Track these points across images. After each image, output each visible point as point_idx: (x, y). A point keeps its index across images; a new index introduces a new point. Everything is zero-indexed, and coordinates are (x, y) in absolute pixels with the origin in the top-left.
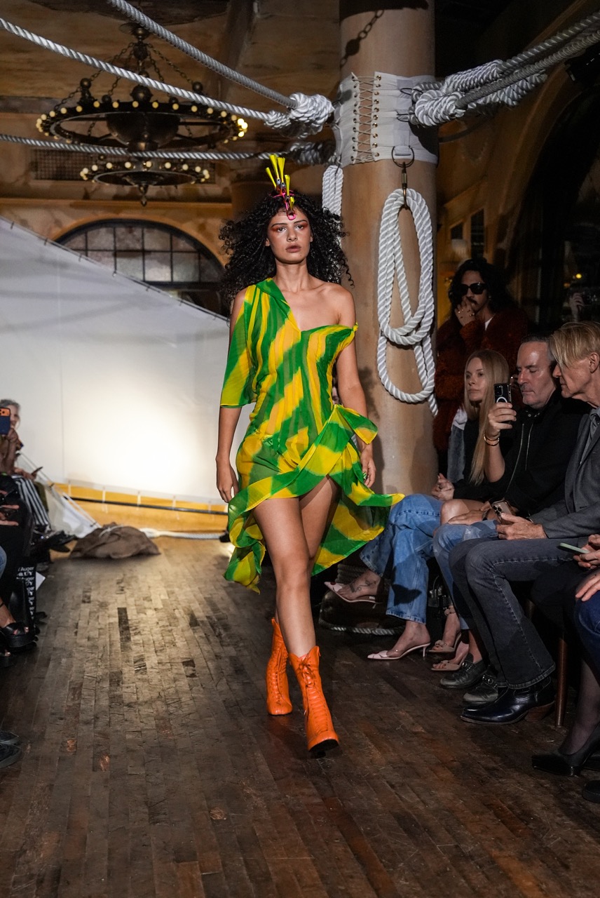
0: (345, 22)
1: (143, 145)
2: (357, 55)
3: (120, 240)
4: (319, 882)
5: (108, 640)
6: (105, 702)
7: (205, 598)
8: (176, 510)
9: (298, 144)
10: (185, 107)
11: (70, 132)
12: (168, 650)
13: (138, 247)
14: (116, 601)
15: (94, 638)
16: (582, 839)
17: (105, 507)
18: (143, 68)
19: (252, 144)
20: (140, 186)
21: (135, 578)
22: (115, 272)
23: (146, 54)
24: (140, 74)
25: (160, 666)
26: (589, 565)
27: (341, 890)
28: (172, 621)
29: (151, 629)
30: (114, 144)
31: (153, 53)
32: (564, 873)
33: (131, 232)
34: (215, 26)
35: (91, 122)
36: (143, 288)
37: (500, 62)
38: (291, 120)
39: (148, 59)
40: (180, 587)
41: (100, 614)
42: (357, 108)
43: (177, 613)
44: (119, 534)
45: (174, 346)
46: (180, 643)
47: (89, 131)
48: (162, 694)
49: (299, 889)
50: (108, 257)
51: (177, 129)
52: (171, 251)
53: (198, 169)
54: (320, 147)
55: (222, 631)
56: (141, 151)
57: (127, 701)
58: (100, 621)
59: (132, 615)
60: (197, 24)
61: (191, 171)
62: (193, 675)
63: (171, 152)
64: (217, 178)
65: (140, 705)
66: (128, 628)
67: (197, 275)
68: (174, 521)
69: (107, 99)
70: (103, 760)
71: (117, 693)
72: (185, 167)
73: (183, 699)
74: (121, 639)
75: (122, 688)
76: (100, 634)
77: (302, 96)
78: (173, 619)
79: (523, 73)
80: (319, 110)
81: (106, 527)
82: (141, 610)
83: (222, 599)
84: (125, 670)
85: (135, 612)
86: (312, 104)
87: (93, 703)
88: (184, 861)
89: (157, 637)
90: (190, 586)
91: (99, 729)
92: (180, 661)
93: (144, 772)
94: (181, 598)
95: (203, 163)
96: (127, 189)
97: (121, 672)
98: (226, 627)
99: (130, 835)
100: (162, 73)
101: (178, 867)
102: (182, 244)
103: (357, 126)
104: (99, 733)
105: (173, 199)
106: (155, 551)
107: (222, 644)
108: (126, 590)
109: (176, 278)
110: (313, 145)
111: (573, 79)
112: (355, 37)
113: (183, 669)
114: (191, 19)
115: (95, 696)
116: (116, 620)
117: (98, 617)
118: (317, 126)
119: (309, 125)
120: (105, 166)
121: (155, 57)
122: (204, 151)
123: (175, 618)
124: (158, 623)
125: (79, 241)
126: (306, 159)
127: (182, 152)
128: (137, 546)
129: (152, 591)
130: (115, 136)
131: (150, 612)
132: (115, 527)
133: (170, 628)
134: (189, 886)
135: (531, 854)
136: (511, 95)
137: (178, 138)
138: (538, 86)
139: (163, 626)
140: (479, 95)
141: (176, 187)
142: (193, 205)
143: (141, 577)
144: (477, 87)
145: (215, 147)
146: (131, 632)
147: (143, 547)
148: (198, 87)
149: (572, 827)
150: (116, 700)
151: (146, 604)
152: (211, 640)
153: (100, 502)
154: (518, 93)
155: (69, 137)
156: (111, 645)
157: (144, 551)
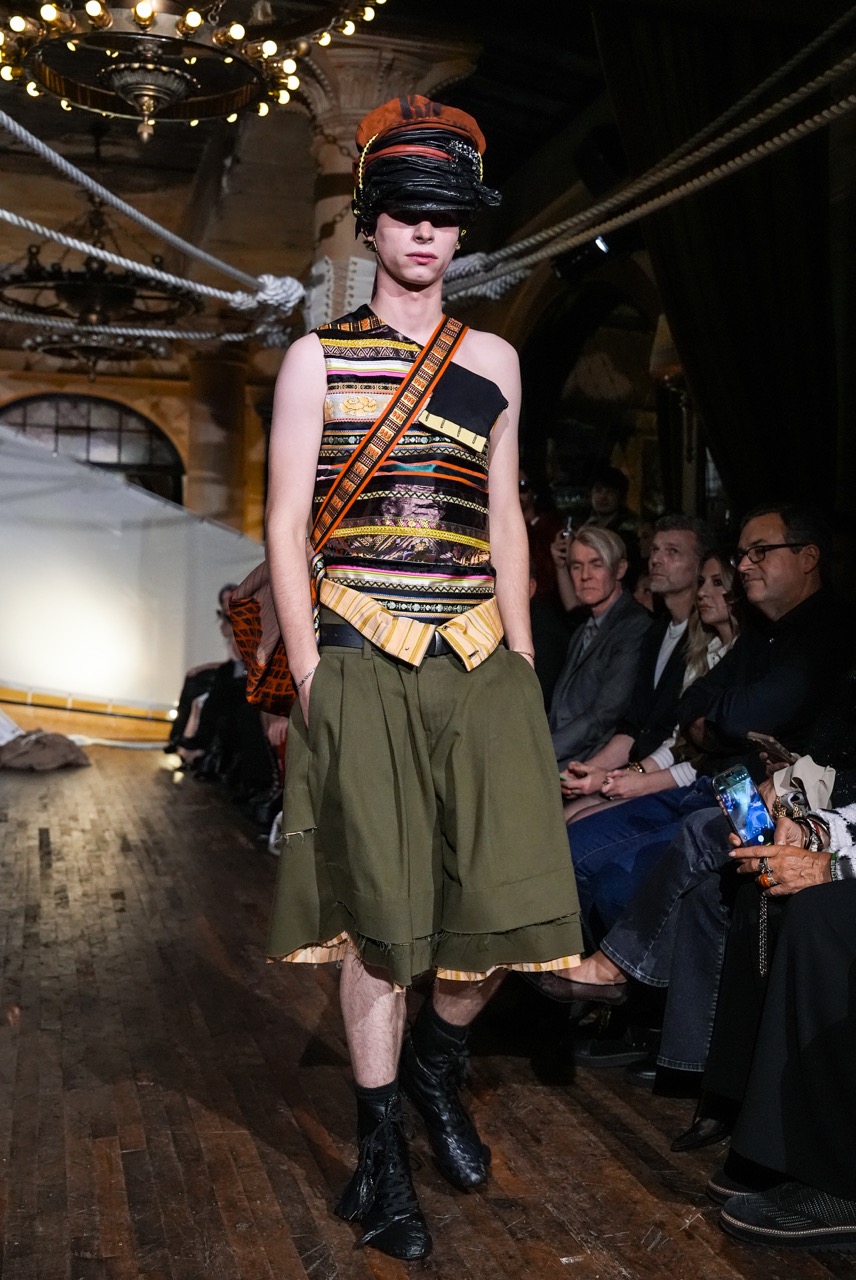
0: (321, 204)
1: (94, 317)
2: (332, 239)
3: (64, 416)
4: (258, 1162)
5: (25, 866)
6: (18, 942)
7: (142, 819)
8: (112, 715)
9: (264, 326)
10: (144, 281)
11: (13, 300)
12: (95, 879)
13: (83, 424)
14: (39, 820)
15: (9, 864)
16: (555, 1108)
17: (30, 711)
18: (99, 237)
19: (214, 321)
20: (89, 360)
21: (60, 793)
22: (56, 451)
23: (103, 223)
24: (94, 245)
25: (86, 900)
26: (569, 792)
27: (284, 1171)
28: (100, 844)
29: (77, 854)
30: (62, 314)
31: (109, 222)
32: (535, 1149)
33: (75, 407)
34: (178, 198)
35: (37, 291)
36: (85, 470)
37: (482, 255)
38: (259, 302)
39: (104, 227)
40: (112, 804)
41: (18, 835)
42: (330, 294)
43: (107, 836)
44: (43, 742)
45: (118, 533)
46: (109, 871)
47: (35, 299)
48: (86, 932)
49: (235, 1169)
50: (49, 433)
51: (132, 302)
52: (120, 430)
53: (154, 346)
54: (289, 330)
55: (158, 858)
56: (91, 324)
57: (44, 941)
58: (18, 843)
59: (55, 837)
60: (161, 194)
61: (146, 347)
62: (122, 910)
63: (126, 327)
64: (174, 355)
65: (60, 945)
66: (49, 853)
67: (147, 458)
68: (108, 728)
69: (56, 268)
70: (13, 1012)
71: (33, 930)
72: (139, 343)
73: (109, 939)
74: (41, 866)
75: (39, 924)
76: (16, 860)
77: (272, 277)
78: (101, 843)
79: (506, 268)
80: (290, 292)
81: (29, 734)
82: (66, 831)
83: (160, 819)
84: (44, 903)
85: (58, 834)
86: (282, 286)
87: (4, 942)
88: (100, 1136)
89: (83, 863)
90: (124, 804)
91: (9, 974)
92: (107, 892)
93: (59, 1027)
94: (113, 817)
95: (158, 340)
96: (74, 363)
97: (39, 906)
98: (163, 853)
99: (40, 1104)
100: (119, 242)
101: (94, 1143)
102: (133, 423)
103: (330, 312)
104: (10, 979)
105: (124, 374)
106: (84, 762)
107: (157, 873)
108: (49, 807)
109: (126, 459)
110: (281, 328)
111: (559, 275)
112: (329, 219)
113: (111, 903)
114: (153, 189)
115: (8, 933)
116: (35, 843)
117: (15, 840)
118: (286, 309)
119: (277, 308)
120: (50, 337)
121: (112, 226)
122: (162, 328)
123: (105, 841)
124: (84, 847)
125: (16, 415)
126: (274, 342)
127: (137, 328)
128: (64, 756)
129: (79, 808)
130: (64, 306)
131: (76, 834)
132: (39, 735)
133: (98, 853)
134: (106, 1166)
135: (499, 1124)
136: (494, 288)
137: (132, 312)
138: (522, 281)
139: (91, 851)
140: (459, 287)
141: (129, 364)
142: (146, 381)
143: (67, 792)
144: (458, 278)
145: (173, 323)
146: (54, 858)
147: (71, 757)
148: (157, 260)
149: (544, 1093)
150: (30, 939)
151: (72, 824)
152: (146, 868)
153: (24, 704)
154: (501, 287)
155: (12, 305)
156: (29, 872)
157: (72, 762)
